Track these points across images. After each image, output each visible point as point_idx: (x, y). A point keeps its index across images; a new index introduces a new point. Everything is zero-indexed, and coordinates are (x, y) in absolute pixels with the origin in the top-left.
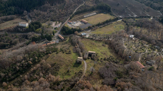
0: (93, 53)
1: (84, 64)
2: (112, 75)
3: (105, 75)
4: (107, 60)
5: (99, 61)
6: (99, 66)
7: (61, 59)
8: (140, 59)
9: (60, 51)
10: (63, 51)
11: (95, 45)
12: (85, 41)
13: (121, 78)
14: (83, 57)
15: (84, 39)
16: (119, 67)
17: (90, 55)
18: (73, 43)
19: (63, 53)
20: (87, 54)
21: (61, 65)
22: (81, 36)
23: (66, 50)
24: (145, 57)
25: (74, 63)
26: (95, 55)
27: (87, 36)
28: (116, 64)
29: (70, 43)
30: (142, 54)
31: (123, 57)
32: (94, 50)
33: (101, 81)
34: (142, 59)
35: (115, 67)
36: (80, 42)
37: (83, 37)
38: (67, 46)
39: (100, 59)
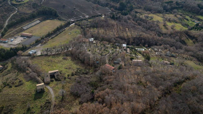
0: (55, 73)
1: (49, 91)
2: (87, 89)
3: (80, 92)
4: (75, 75)
5: (67, 80)
6: (68, 85)
7: (11, 98)
8: (107, 61)
9: (3, 86)
10: (8, 85)
11: (54, 61)
12: (38, 60)
13: (98, 88)
14: (44, 82)
15: (35, 59)
16: (91, 77)
17: (52, 76)
18: (20, 69)
19: (11, 87)
20: (47, 76)
21: (14, 106)
22: (29, 55)
23: (14, 81)
24: (111, 58)
25: (34, 95)
26: (59, 73)
27: (39, 53)
28: (86, 76)
29: (16, 70)
30: (107, 55)
31: (91, 65)
32: (54, 68)
33: (77, 101)
34: (109, 60)
35: (87, 79)
36: (31, 64)
37: (32, 57)
38: (12, 76)
39: (66, 76)
